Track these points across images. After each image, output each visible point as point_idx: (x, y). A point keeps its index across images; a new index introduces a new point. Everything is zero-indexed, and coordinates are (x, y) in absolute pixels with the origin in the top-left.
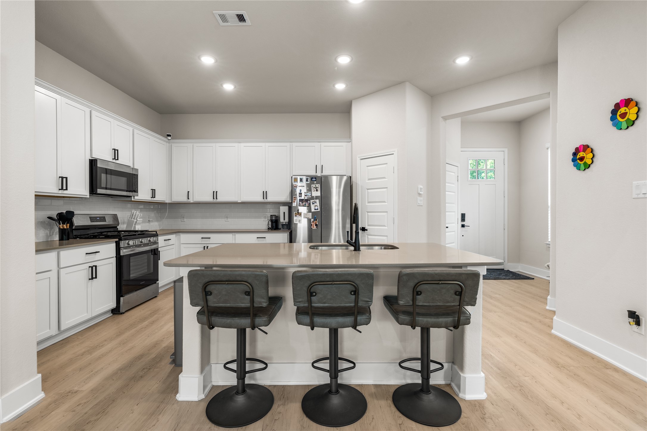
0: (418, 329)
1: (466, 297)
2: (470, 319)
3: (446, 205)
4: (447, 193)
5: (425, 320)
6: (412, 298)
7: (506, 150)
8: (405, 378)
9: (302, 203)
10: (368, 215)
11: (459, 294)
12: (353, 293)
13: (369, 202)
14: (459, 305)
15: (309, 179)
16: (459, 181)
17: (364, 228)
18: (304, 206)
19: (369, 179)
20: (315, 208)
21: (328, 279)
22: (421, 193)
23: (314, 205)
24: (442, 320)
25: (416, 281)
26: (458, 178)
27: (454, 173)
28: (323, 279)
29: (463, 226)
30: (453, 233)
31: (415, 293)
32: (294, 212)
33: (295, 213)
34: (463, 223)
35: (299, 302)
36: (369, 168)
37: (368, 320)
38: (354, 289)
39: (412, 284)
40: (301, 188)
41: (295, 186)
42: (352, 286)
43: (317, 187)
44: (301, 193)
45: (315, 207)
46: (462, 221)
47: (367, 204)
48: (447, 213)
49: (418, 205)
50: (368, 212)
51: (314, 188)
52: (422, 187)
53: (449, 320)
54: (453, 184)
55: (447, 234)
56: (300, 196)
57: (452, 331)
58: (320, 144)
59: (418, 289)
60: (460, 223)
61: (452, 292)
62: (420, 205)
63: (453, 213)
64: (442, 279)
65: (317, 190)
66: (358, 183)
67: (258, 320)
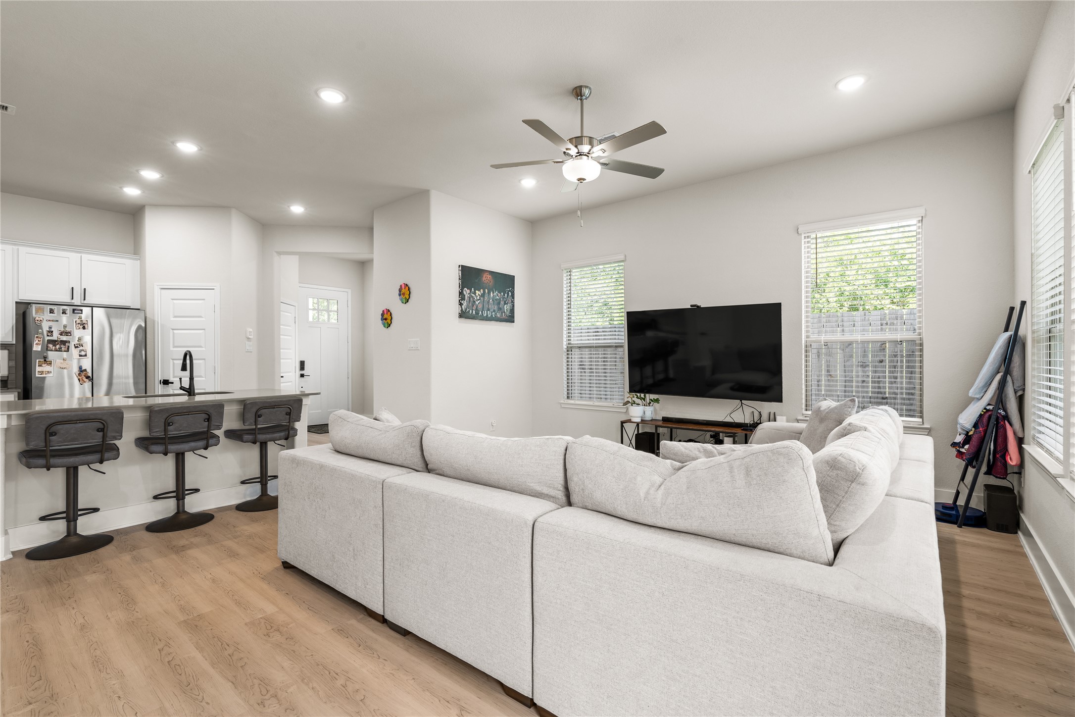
0: (258, 444)
1: (293, 416)
2: (297, 432)
3: (281, 351)
4: (281, 337)
5: (264, 436)
6: (254, 420)
7: (349, 291)
8: (245, 498)
9: (55, 345)
10: (174, 363)
11: (289, 414)
12: (206, 420)
13: (174, 347)
14: (289, 422)
15: (68, 310)
16: (296, 323)
17: (168, 380)
18: (58, 351)
19: (175, 317)
20: (80, 354)
21: (185, 411)
22: (250, 337)
23: (79, 349)
24: (277, 435)
25: (258, 407)
26: (295, 320)
27: (291, 313)
28: (180, 411)
29: (302, 376)
30: (290, 383)
31: (257, 416)
32: (37, 360)
33: (39, 362)
34: (302, 372)
35: (156, 432)
36: (175, 301)
37: (218, 442)
38: (207, 417)
39: (254, 410)
40: (51, 323)
41: (38, 320)
42: (206, 415)
43: (84, 324)
44: (53, 331)
45: (80, 352)
46: (301, 370)
47: (172, 349)
48: (282, 361)
49: (246, 351)
50: (173, 359)
51: (79, 324)
52: (251, 330)
53: (282, 434)
54: (290, 326)
55: (282, 385)
56: (50, 334)
57: (284, 446)
58: (80, 255)
59: (259, 413)
60: (298, 373)
61: (284, 413)
62: (248, 351)
63: (290, 361)
64: (276, 404)
65: (84, 328)
66: (157, 320)
67: (106, 455)
